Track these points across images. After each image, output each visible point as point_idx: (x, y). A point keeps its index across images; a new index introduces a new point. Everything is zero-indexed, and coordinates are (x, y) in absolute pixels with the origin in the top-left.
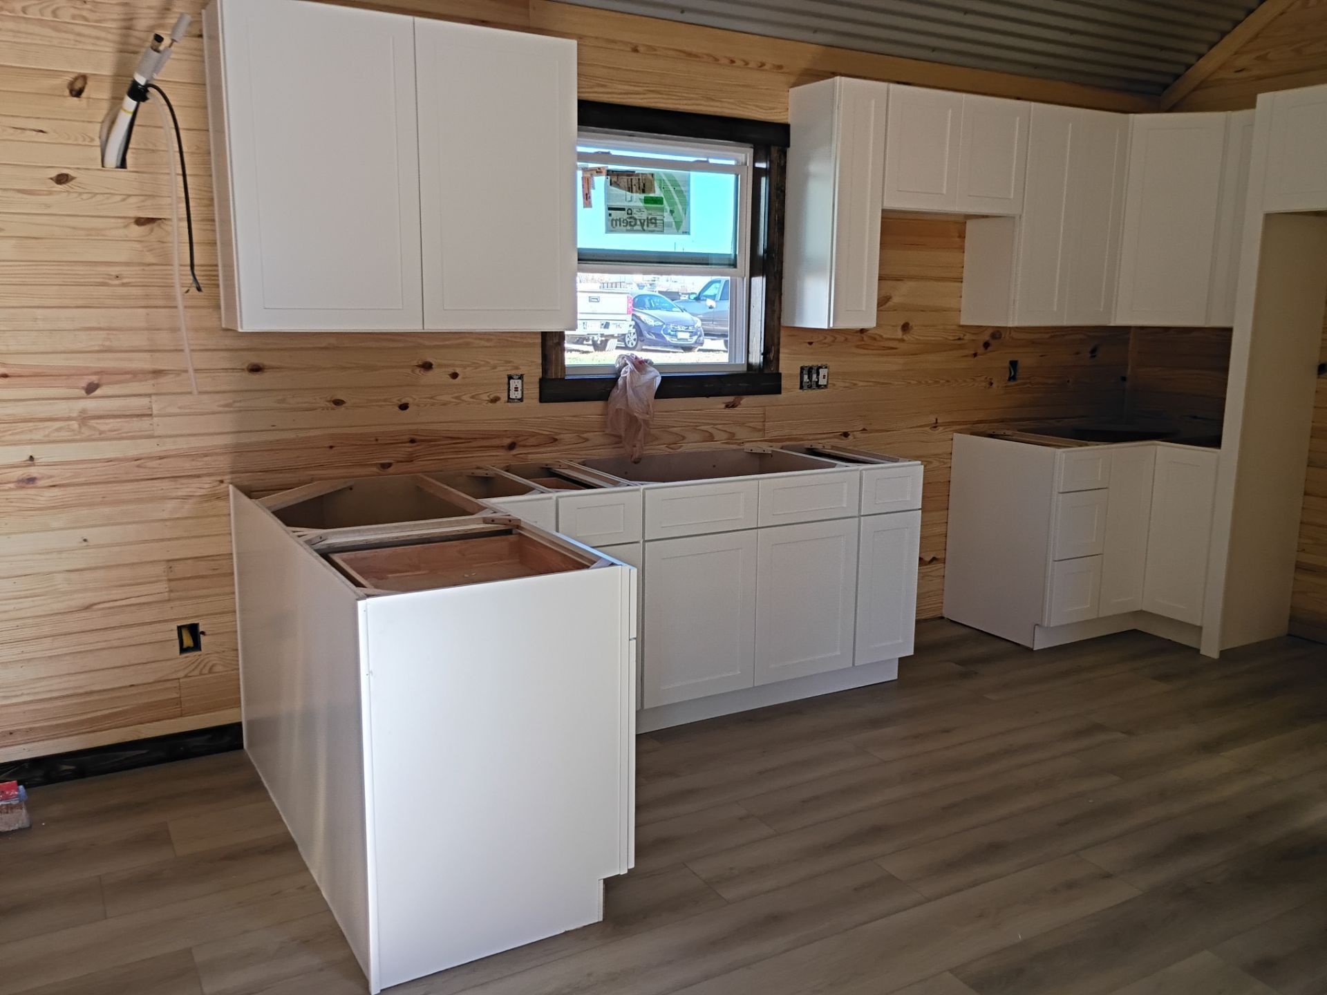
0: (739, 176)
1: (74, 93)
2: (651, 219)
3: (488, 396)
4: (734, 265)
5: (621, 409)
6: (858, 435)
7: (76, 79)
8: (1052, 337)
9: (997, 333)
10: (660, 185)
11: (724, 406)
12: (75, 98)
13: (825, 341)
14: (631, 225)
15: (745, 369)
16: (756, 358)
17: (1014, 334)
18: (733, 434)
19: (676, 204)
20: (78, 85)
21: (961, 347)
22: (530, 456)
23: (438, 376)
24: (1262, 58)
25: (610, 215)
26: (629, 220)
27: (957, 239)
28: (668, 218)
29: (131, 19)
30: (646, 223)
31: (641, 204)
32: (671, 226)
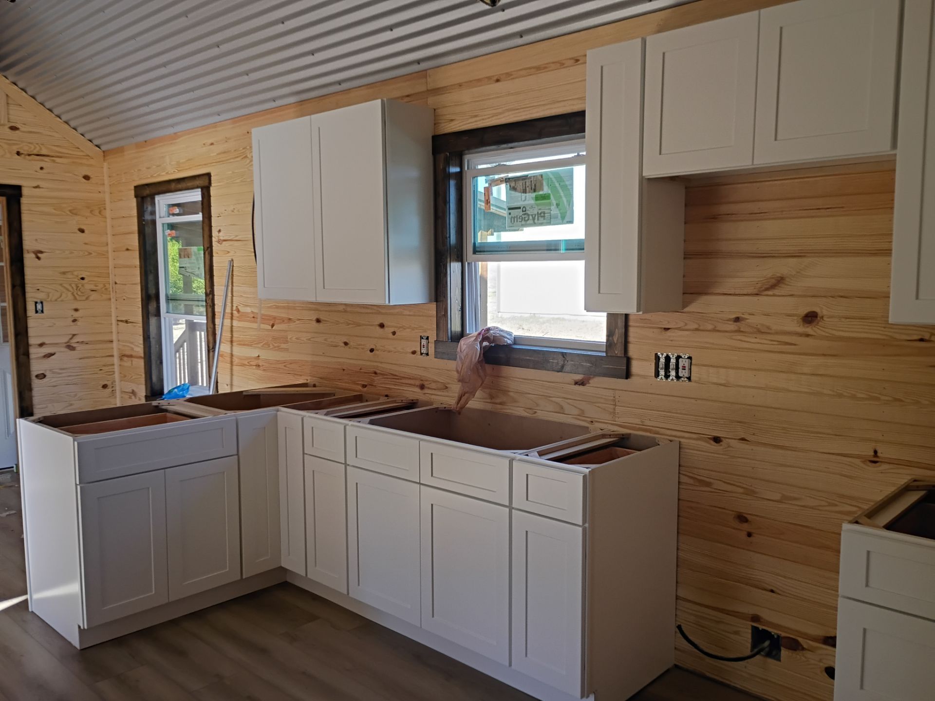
2: (540, 214)
3: (410, 350)
10: (548, 181)
11: (573, 382)
13: (686, 327)
14: (525, 220)
18: (582, 411)
19: (561, 197)
22: (432, 396)
25: (510, 214)
26: (523, 216)
28: (555, 211)
30: (537, 217)
31: (533, 202)
32: (557, 218)
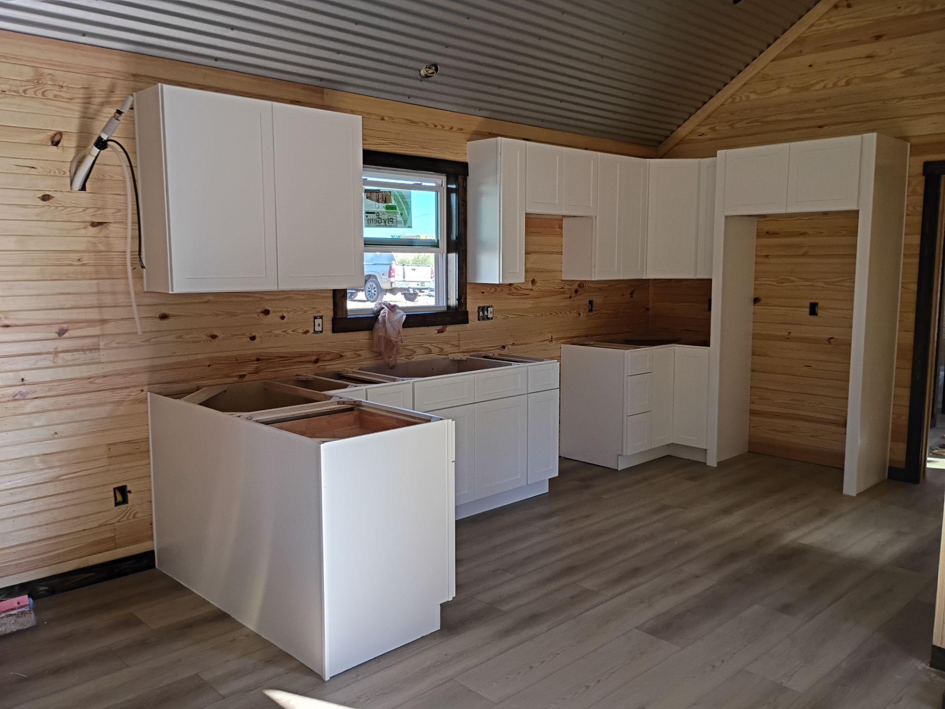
0: (439, 193)
1: (54, 144)
2: (390, 219)
3: (303, 330)
4: (437, 246)
5: (381, 336)
6: (510, 347)
7: (55, 135)
8: (610, 286)
9: (581, 284)
10: (395, 197)
11: (437, 331)
12: (55, 147)
13: (491, 291)
14: (378, 222)
15: (446, 309)
16: (453, 302)
17: (590, 284)
18: (442, 349)
19: (403, 209)
20: (57, 139)
21: (563, 293)
22: (327, 367)
23: (272, 318)
24: (713, 129)
25: (367, 216)
26: (377, 220)
27: (559, 229)
28: (399, 218)
29: (90, 98)
30: (387, 221)
31: (384, 210)
32: (401, 223)
